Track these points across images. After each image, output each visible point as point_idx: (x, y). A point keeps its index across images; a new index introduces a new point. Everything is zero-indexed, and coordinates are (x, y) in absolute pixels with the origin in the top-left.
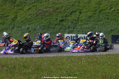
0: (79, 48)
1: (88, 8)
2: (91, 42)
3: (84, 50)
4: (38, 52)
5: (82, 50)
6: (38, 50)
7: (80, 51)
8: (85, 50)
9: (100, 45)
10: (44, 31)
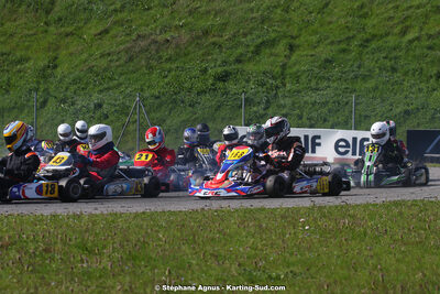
0: (221, 182)
2: (279, 157)
3: (236, 191)
4: (56, 194)
5: (228, 190)
6: (56, 189)
7: (223, 193)
8: (242, 190)
9: (318, 169)
10: (158, 115)
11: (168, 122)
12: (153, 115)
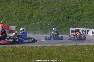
11: (56, 27)
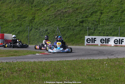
1: (110, 8)
10: (64, 33)
12: (62, 33)
